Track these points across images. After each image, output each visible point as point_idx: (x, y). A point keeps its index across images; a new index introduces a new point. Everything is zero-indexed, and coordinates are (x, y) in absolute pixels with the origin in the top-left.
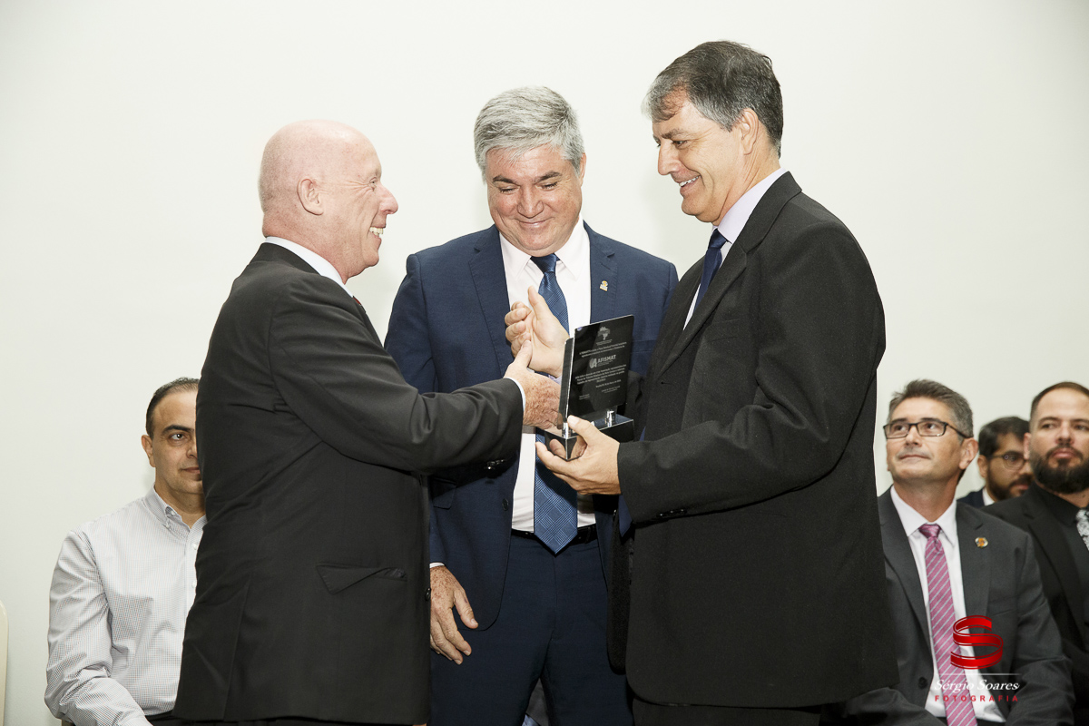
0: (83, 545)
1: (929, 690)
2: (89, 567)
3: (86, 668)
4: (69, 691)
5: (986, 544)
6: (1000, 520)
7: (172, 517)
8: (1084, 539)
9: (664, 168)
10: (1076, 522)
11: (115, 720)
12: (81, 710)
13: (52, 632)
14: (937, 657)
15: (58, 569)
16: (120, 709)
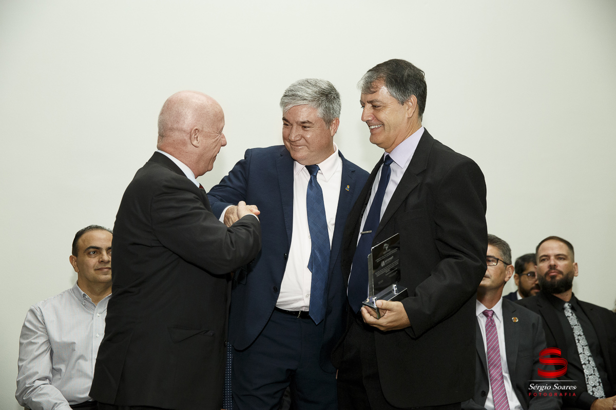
0: (38, 314)
1: (486, 398)
2: (42, 326)
3: (38, 380)
4: (29, 391)
5: (517, 321)
6: (525, 308)
7: (86, 299)
8: (568, 318)
9: (365, 118)
10: (564, 309)
11: (53, 407)
12: (34, 402)
13: (20, 360)
14: (491, 380)
15: (24, 326)
16: (56, 401)
